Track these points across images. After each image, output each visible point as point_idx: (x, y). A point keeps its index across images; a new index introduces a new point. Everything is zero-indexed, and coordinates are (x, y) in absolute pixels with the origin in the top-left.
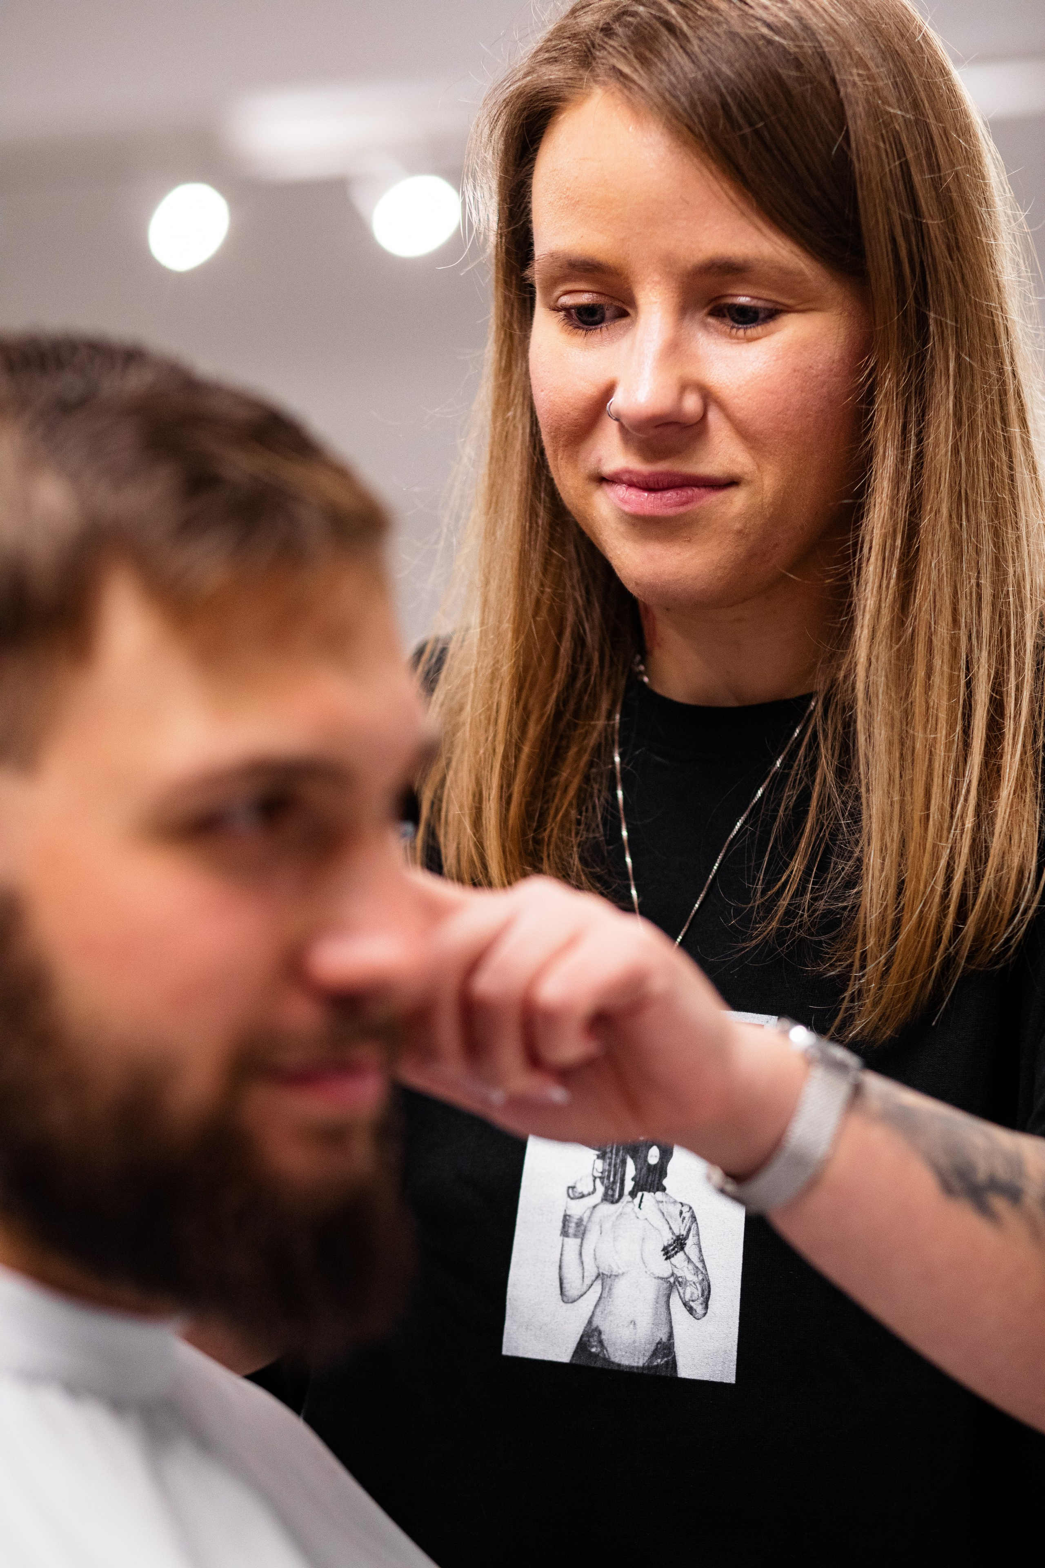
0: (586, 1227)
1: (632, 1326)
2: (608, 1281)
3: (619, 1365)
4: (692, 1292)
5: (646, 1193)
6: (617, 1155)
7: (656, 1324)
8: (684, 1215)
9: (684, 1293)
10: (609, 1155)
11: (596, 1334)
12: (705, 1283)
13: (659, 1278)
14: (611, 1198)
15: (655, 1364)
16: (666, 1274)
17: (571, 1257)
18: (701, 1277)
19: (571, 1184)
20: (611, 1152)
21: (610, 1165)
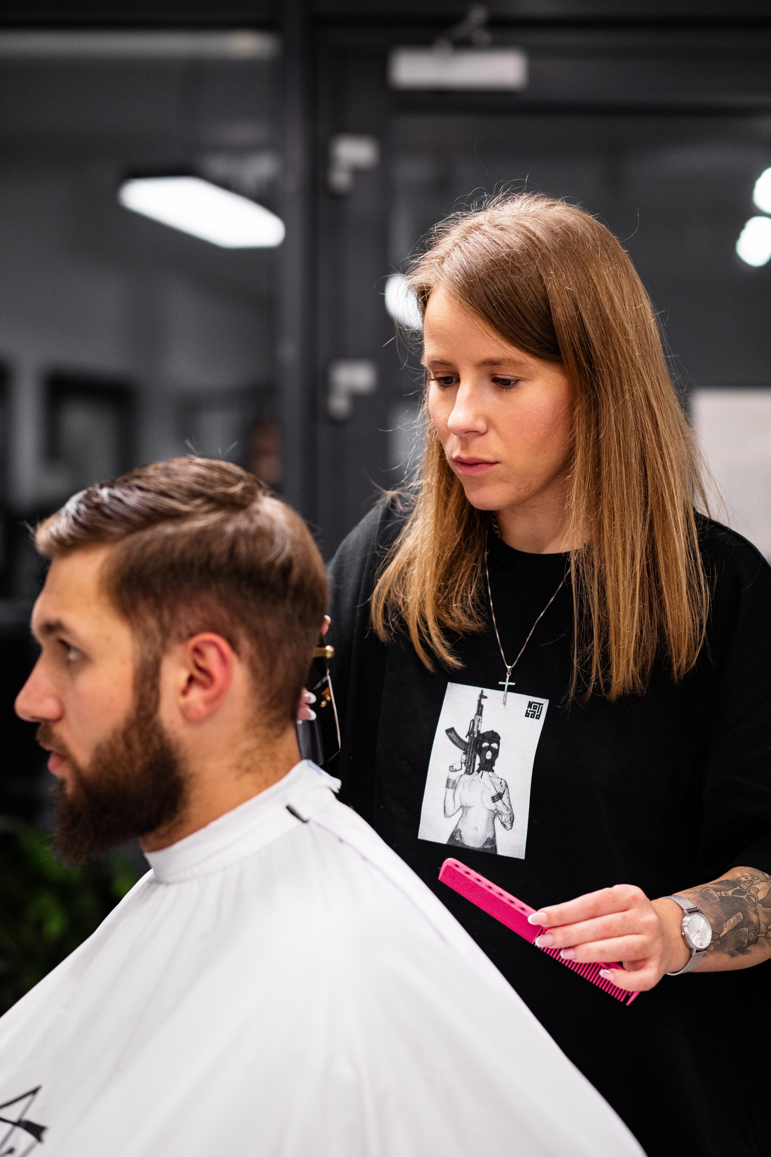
0: (457, 785)
1: (475, 830)
2: (466, 809)
3: (468, 846)
4: (506, 818)
5: (484, 772)
6: (472, 753)
7: (487, 830)
8: (502, 784)
9: (502, 818)
10: (469, 753)
11: (459, 832)
12: (512, 815)
13: (489, 810)
14: (468, 772)
15: (486, 847)
16: (493, 809)
17: (450, 797)
18: (509, 812)
19: (451, 765)
20: (470, 751)
21: (469, 757)
